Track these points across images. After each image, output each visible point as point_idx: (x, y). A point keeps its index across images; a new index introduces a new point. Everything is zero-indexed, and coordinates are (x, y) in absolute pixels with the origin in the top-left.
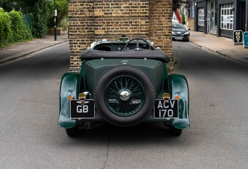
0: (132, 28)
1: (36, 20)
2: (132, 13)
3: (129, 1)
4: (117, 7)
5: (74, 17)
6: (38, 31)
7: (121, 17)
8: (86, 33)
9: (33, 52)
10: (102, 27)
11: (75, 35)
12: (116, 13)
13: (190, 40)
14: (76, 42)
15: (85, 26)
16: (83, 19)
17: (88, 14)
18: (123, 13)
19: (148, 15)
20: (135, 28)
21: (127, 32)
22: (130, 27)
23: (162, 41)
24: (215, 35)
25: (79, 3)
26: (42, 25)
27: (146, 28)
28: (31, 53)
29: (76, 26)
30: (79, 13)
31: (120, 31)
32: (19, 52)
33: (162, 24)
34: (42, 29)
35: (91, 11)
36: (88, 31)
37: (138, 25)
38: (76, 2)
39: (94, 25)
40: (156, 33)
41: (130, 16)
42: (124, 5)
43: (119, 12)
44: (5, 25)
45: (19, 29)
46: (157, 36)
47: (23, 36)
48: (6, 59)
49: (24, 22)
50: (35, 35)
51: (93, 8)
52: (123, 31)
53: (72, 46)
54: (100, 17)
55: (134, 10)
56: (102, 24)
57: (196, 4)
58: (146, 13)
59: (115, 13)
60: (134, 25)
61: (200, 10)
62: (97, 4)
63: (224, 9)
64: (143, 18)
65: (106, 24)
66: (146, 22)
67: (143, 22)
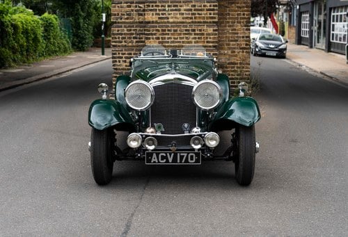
0: (195, 38)
1: (78, 27)
2: (195, 18)
3: (192, 2)
4: (176, 10)
5: (118, 23)
6: (80, 42)
7: (180, 23)
8: (134, 44)
9: (71, 70)
10: (155, 36)
11: (119, 46)
12: (174, 17)
13: (287, 56)
14: (121, 55)
15: (133, 34)
16: (131, 25)
17: (137, 18)
18: (183, 18)
19: (216, 20)
20: (199, 38)
21: (188, 43)
22: (193, 36)
23: (236, 56)
24: (323, 50)
25: (126, 5)
26: (85, 34)
27: (214, 38)
28: (68, 71)
29: (122, 34)
30: (126, 17)
31: (179, 42)
32: (52, 70)
33: (238, 33)
34: (85, 39)
35: (141, 15)
36: (137, 42)
37: (203, 34)
38: (121, 3)
39: (145, 34)
40: (229, 45)
41: (192, 22)
42: (185, 8)
43: (178, 16)
44: (34, 34)
45: (54, 39)
46: (229, 49)
47: (60, 48)
48: (34, 78)
49: (60, 29)
50: (75, 47)
51: (144, 10)
52: (183, 42)
53: (116, 61)
54: (153, 22)
55: (198, 14)
56: (154, 32)
57: (298, 7)
58: (215, 18)
59: (172, 18)
60: (197, 34)
61: (303, 15)
62: (149, 6)
63: (335, 14)
64: (209, 24)
65: (161, 32)
66: (214, 30)
67: (210, 30)
